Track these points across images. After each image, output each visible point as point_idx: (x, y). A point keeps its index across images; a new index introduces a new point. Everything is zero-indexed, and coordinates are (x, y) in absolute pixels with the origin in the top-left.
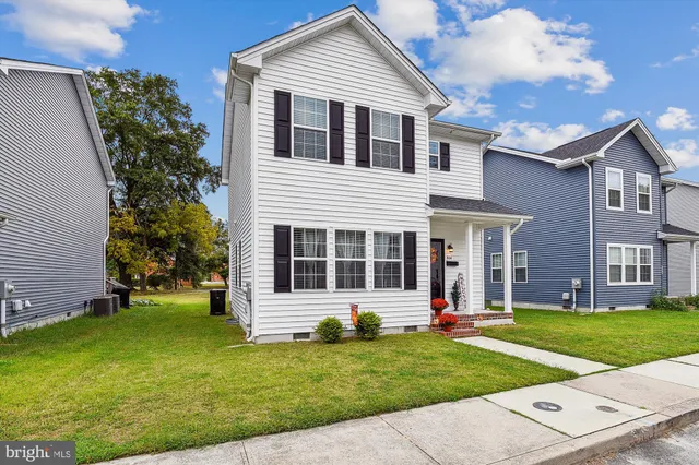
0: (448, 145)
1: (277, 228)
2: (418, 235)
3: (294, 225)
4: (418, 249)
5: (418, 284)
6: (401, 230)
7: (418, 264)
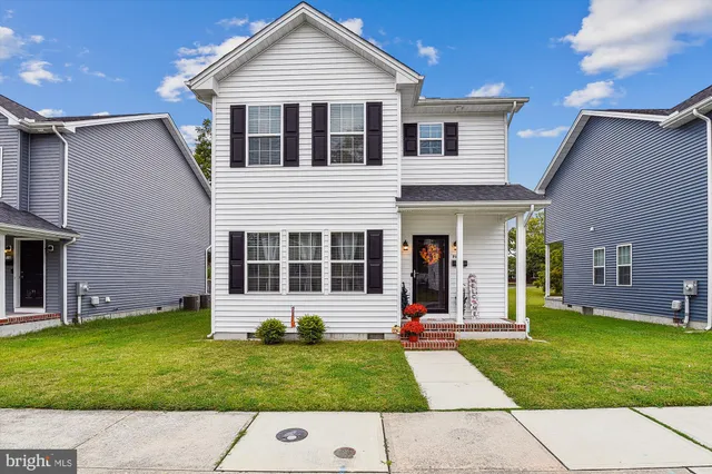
0: (455, 126)
1: (232, 234)
2: (384, 233)
3: (247, 230)
4: (384, 249)
5: (384, 287)
6: (364, 229)
7: (384, 265)
